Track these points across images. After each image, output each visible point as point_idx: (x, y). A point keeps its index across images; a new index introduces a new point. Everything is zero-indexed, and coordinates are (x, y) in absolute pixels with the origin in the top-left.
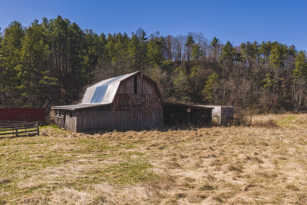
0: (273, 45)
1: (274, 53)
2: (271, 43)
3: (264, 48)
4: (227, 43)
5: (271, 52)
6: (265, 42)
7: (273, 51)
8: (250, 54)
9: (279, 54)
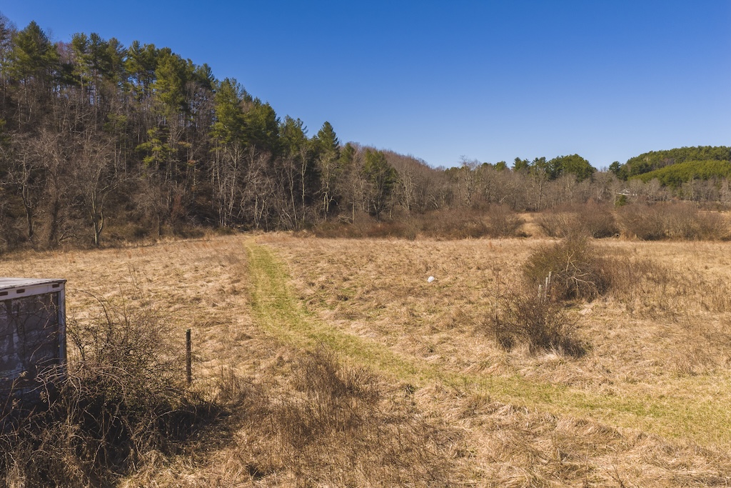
0: (162, 56)
1: (165, 77)
2: (156, 49)
3: (138, 60)
4: (29, 28)
5: (156, 73)
6: (142, 46)
7: (162, 71)
8: (100, 69)
9: (177, 79)
